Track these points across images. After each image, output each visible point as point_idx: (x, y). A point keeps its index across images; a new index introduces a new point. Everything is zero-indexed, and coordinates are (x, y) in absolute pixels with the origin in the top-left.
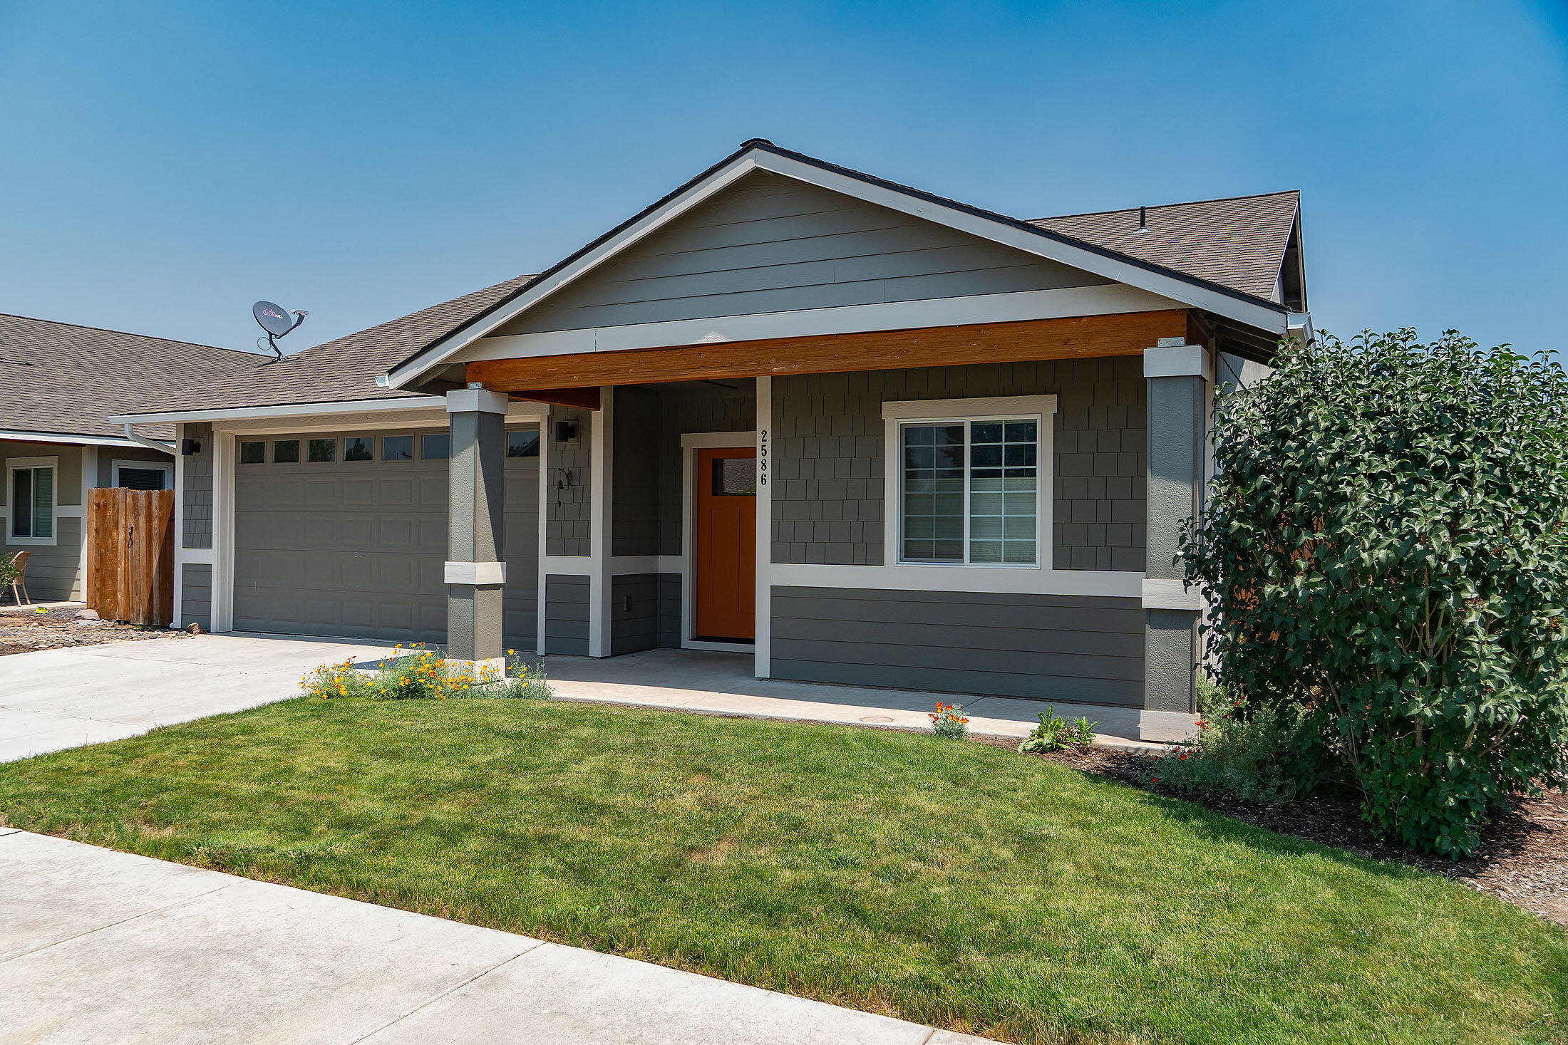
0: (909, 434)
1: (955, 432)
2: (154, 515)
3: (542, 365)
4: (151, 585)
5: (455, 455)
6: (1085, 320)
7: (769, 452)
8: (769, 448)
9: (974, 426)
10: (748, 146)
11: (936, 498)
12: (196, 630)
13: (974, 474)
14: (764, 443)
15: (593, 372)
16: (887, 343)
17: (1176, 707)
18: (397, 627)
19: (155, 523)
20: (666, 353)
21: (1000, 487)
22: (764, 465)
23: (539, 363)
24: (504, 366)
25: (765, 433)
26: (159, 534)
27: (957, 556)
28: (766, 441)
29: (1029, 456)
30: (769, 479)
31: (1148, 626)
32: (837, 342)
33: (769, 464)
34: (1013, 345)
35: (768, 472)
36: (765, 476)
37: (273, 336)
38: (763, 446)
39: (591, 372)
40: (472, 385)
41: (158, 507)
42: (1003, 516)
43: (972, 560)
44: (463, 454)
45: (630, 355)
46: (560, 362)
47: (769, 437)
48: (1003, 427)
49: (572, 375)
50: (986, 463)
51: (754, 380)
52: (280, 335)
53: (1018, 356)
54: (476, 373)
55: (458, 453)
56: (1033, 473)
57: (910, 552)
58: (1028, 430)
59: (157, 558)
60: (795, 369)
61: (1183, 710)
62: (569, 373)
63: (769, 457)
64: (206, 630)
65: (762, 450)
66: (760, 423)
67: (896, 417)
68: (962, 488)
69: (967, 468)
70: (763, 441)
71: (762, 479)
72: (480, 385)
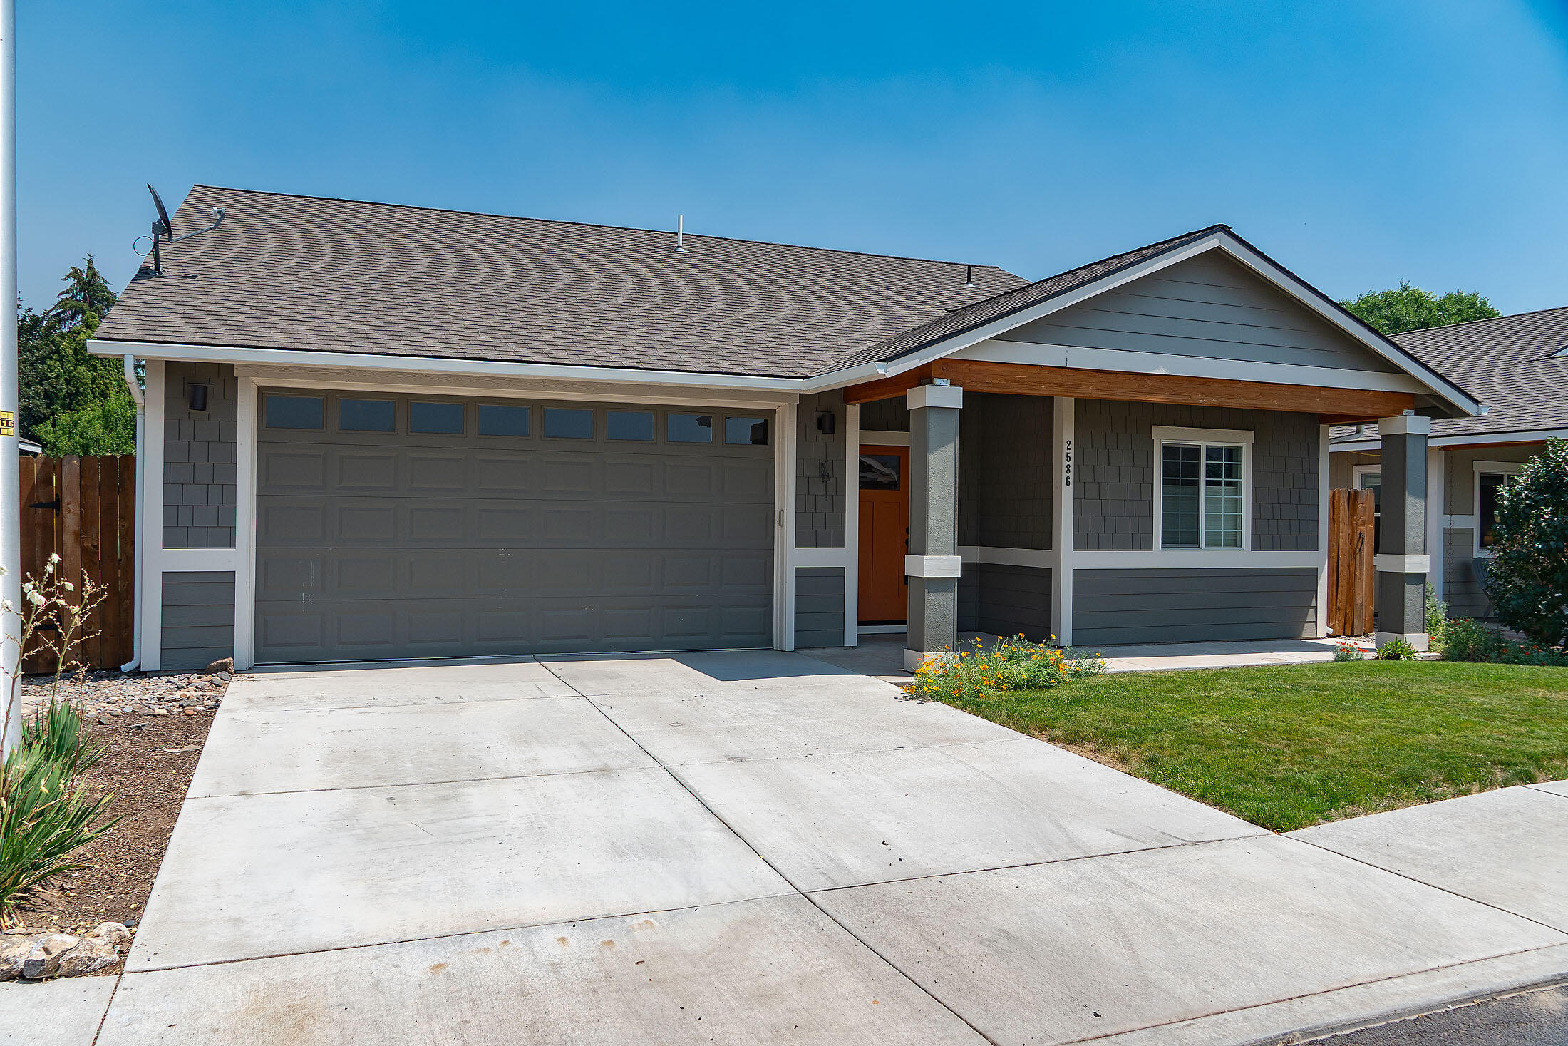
0: (1169, 451)
1: (1195, 452)
3: (1012, 372)
5: (932, 451)
7: (1072, 459)
8: (1072, 455)
9: (1208, 449)
10: (1215, 230)
11: (1181, 500)
13: (1208, 483)
14: (1068, 451)
15: (1060, 384)
20: (1121, 377)
21: (1223, 493)
22: (1068, 469)
23: (1012, 369)
24: (974, 367)
25: (1069, 442)
27: (1197, 542)
28: (1070, 449)
29: (1233, 471)
30: (1072, 480)
32: (1240, 386)
33: (1072, 469)
35: (1072, 475)
36: (1069, 478)
38: (1068, 453)
39: (1057, 384)
40: (937, 381)
42: (1222, 514)
43: (1206, 545)
44: (942, 449)
45: (1091, 374)
46: (1029, 371)
47: (1072, 446)
48: (1224, 450)
49: (1040, 384)
50: (1213, 476)
54: (942, 369)
55: (937, 449)
56: (1239, 485)
57: (1168, 540)
58: (1238, 453)
62: (1037, 382)
63: (1071, 463)
65: (1067, 456)
66: (1065, 434)
67: (1164, 437)
68: (1199, 494)
69: (1203, 479)
70: (1068, 449)
71: (1067, 481)
72: (947, 382)
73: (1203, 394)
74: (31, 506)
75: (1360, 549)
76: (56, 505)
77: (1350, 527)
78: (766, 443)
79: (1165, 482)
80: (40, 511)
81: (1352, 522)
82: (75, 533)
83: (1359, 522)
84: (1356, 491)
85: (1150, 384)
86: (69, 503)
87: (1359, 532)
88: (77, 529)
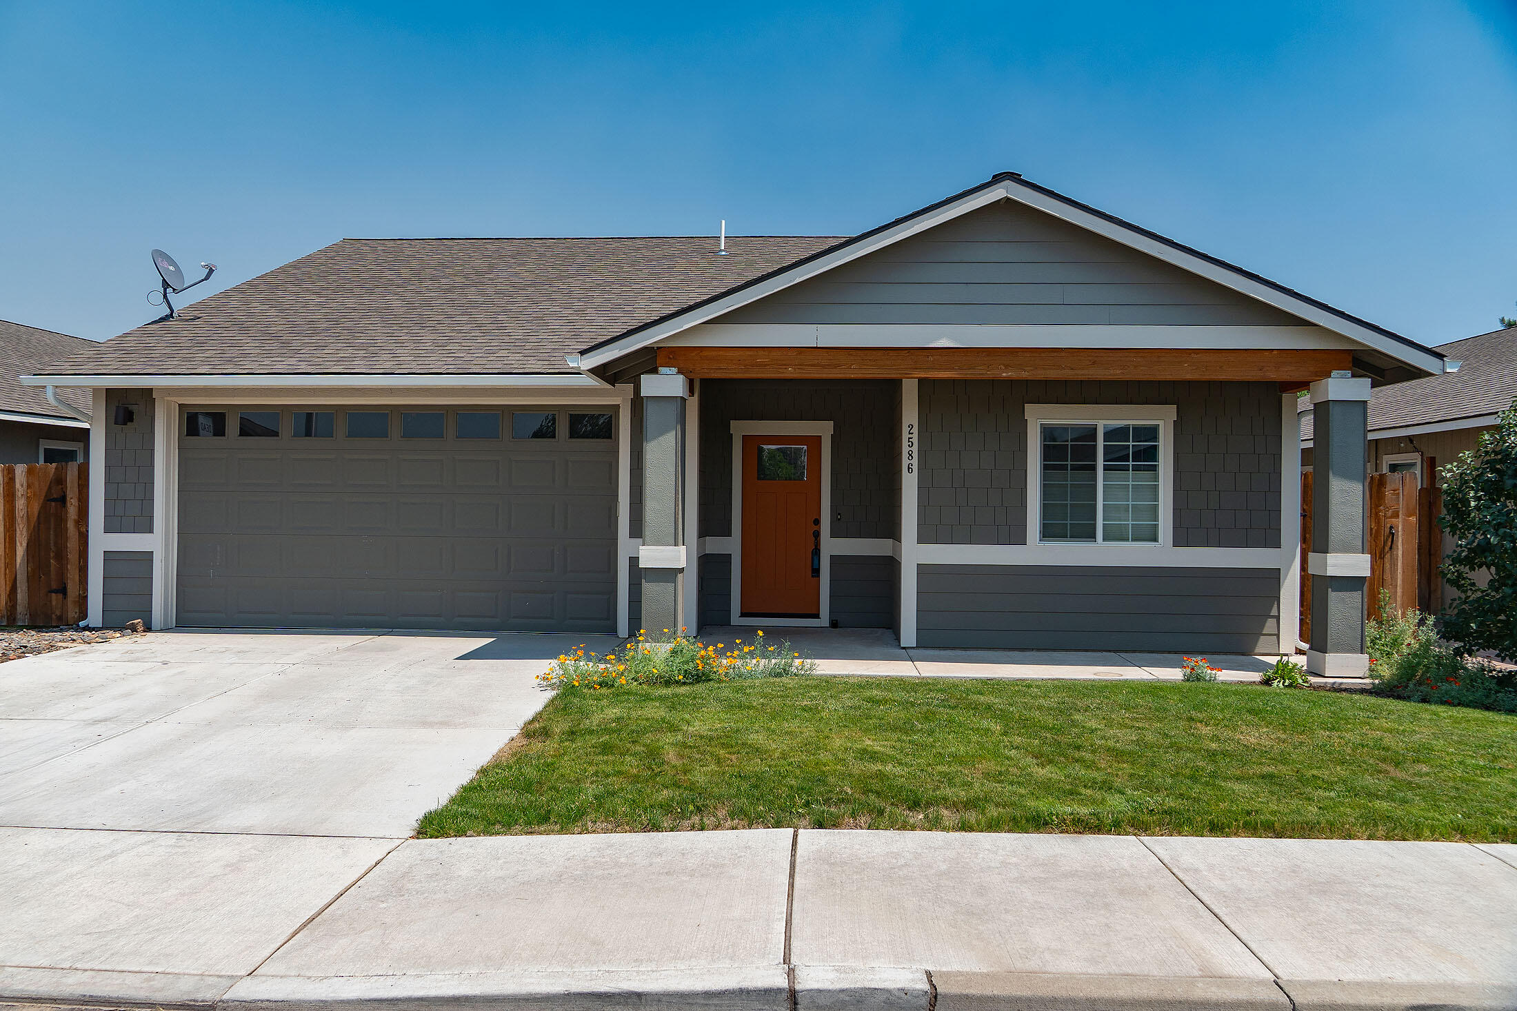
0: (1049, 433)
1: (1088, 432)
2: (19, 494)
3: (751, 355)
4: (13, 576)
5: (650, 441)
6: (1275, 352)
7: (916, 444)
8: (915, 440)
9: (1107, 428)
10: (997, 179)
11: (1071, 487)
12: (140, 628)
13: (1106, 468)
14: (911, 436)
15: (813, 366)
16: (1109, 359)
17: (1350, 650)
18: (426, 616)
19: (20, 504)
20: (892, 353)
21: (1131, 479)
22: (910, 455)
23: (750, 353)
24: (705, 353)
25: (911, 426)
26: (28, 516)
27: (1091, 536)
28: (912, 433)
29: (1150, 454)
30: (915, 468)
31: (1330, 590)
32: (1063, 354)
33: (915, 455)
34: (1218, 368)
35: (915, 462)
36: (912, 465)
37: (169, 290)
38: (909, 438)
39: (809, 365)
40: (662, 370)
41: (25, 484)
42: (1130, 503)
43: (1104, 540)
44: (661, 439)
46: (772, 353)
47: (915, 430)
48: (1131, 429)
49: (787, 367)
50: (1116, 459)
51: (901, 381)
52: (180, 289)
53: (1222, 377)
54: (669, 358)
55: (655, 438)
56: (1154, 468)
57: (1049, 532)
58: (1152, 432)
59: (25, 544)
60: (1025, 375)
61: (1356, 653)
62: (785, 365)
63: (915, 449)
64: (148, 629)
65: (909, 442)
66: (910, 416)
67: (1038, 418)
68: (1095, 480)
69: (1100, 463)
70: (910, 433)
71: (909, 468)
72: (674, 370)
73: (1007, 366)
74: (48, 501)
75: (1391, 548)
76: (63, 500)
77: (1373, 520)
78: (610, 437)
79: (1046, 468)
80: (53, 504)
81: (1377, 514)
82: (75, 520)
83: (1389, 513)
84: (1382, 476)
85: (931, 358)
86: (71, 498)
87: (1388, 525)
88: (76, 517)
